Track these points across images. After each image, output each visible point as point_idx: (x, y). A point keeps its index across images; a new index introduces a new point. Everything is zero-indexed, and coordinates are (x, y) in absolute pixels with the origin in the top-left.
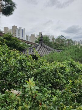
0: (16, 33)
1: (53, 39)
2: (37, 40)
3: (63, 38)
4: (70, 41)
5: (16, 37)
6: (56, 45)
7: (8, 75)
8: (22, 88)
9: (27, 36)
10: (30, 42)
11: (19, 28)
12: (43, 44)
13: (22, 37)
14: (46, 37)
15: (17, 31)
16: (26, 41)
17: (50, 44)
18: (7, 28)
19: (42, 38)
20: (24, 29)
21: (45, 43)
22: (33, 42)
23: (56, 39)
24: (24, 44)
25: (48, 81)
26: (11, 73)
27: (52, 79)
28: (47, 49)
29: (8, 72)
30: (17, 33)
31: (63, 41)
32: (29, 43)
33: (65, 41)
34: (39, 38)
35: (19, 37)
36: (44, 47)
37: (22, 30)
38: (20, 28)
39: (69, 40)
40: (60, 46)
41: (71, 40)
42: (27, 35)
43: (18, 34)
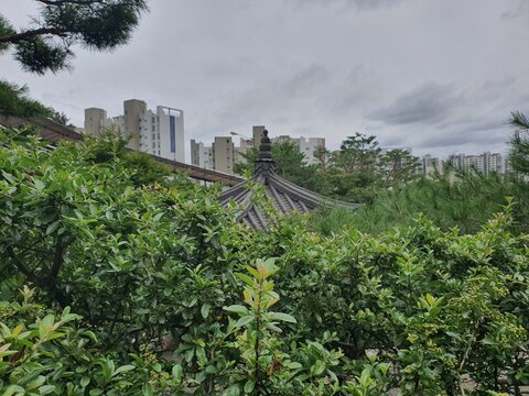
0: (143, 132)
1: (321, 152)
2: (245, 161)
3: (367, 147)
4: (403, 161)
5: (143, 149)
6: (337, 182)
7: (135, 294)
8: (203, 345)
9: (195, 147)
10: (211, 172)
11: (154, 111)
12: (276, 176)
13: (173, 150)
14: (286, 144)
15: (146, 125)
16: (193, 168)
17: (307, 178)
18: (101, 113)
19: (269, 149)
20: (182, 112)
21: (280, 172)
22: (225, 169)
23: (334, 154)
24: (184, 182)
25: (320, 319)
26: (148, 283)
27: (340, 312)
28: (296, 199)
29: (136, 280)
30: (147, 133)
31: (370, 159)
32: (208, 176)
33: (378, 160)
34: (254, 150)
35: (157, 149)
36: (281, 191)
37: (172, 118)
38: (159, 108)
39: (396, 156)
40: (357, 184)
41: (406, 153)
42: (193, 141)
43: (150, 137)
